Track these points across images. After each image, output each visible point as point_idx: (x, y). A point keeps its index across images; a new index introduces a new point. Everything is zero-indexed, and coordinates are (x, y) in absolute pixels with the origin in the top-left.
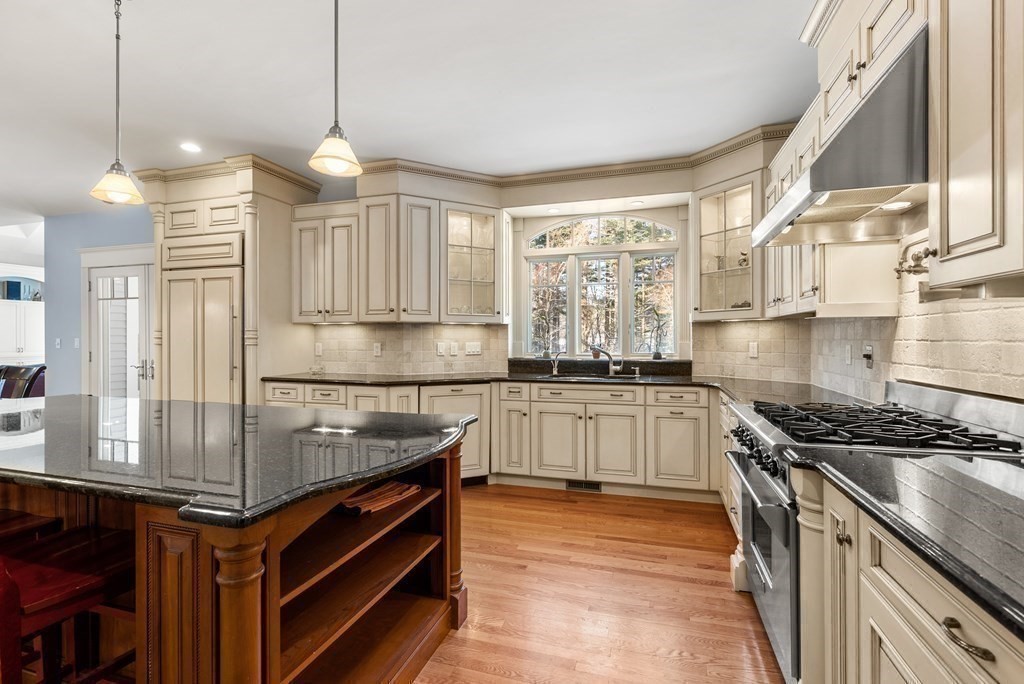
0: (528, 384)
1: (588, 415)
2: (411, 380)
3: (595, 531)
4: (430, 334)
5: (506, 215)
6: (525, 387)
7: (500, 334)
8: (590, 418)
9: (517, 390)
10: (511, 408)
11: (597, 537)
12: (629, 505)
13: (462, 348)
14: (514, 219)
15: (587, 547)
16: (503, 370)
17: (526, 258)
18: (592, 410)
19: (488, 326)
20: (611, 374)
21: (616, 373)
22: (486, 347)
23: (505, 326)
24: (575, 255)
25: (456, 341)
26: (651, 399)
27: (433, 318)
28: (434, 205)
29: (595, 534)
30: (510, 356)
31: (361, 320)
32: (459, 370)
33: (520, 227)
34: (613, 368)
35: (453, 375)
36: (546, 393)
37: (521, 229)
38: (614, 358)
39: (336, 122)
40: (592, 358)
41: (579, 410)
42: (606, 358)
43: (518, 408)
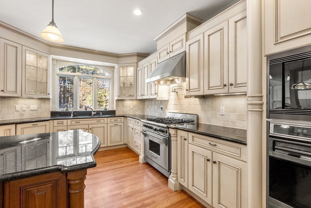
1: (88, 130)
4: (12, 102)
6: (65, 121)
7: (47, 102)
8: (90, 129)
9: (62, 122)
10: (58, 129)
13: (28, 108)
14: (53, 59)
16: (48, 116)
17: (57, 74)
18: (90, 126)
19: (41, 99)
20: (93, 115)
21: (94, 114)
22: (39, 107)
23: (49, 99)
24: (78, 76)
25: (26, 105)
26: (109, 122)
28: (19, 47)
29: (100, 163)
30: (51, 111)
32: (27, 117)
33: (55, 62)
34: (93, 113)
35: (23, 119)
36: (74, 123)
37: (56, 63)
38: (93, 110)
39: (53, 20)
40: (84, 110)
41: (86, 127)
42: (91, 110)
43: (62, 129)
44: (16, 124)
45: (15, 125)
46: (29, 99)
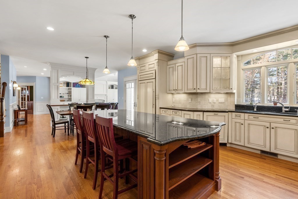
0: (244, 114)
1: (271, 127)
2: (200, 110)
3: (275, 172)
4: (207, 96)
5: (234, 55)
6: (242, 114)
7: (232, 96)
8: (273, 128)
9: (239, 115)
10: (236, 121)
11: (276, 175)
12: (293, 166)
13: (217, 100)
14: (238, 56)
15: (272, 178)
16: (233, 109)
17: (243, 69)
18: (273, 125)
19: (227, 93)
20: (283, 112)
21: (286, 111)
22: (226, 100)
23: (234, 93)
25: (215, 98)
27: (208, 91)
28: (208, 56)
29: (276, 173)
30: (236, 103)
31: (185, 92)
32: (216, 108)
33: (240, 58)
34: (284, 109)
35: (214, 109)
36: (251, 117)
37: (241, 59)
38: (285, 106)
39: (182, 36)
41: (268, 125)
42: (281, 105)
43: (239, 122)
44: (204, 111)
45: (202, 112)
46: (218, 94)
